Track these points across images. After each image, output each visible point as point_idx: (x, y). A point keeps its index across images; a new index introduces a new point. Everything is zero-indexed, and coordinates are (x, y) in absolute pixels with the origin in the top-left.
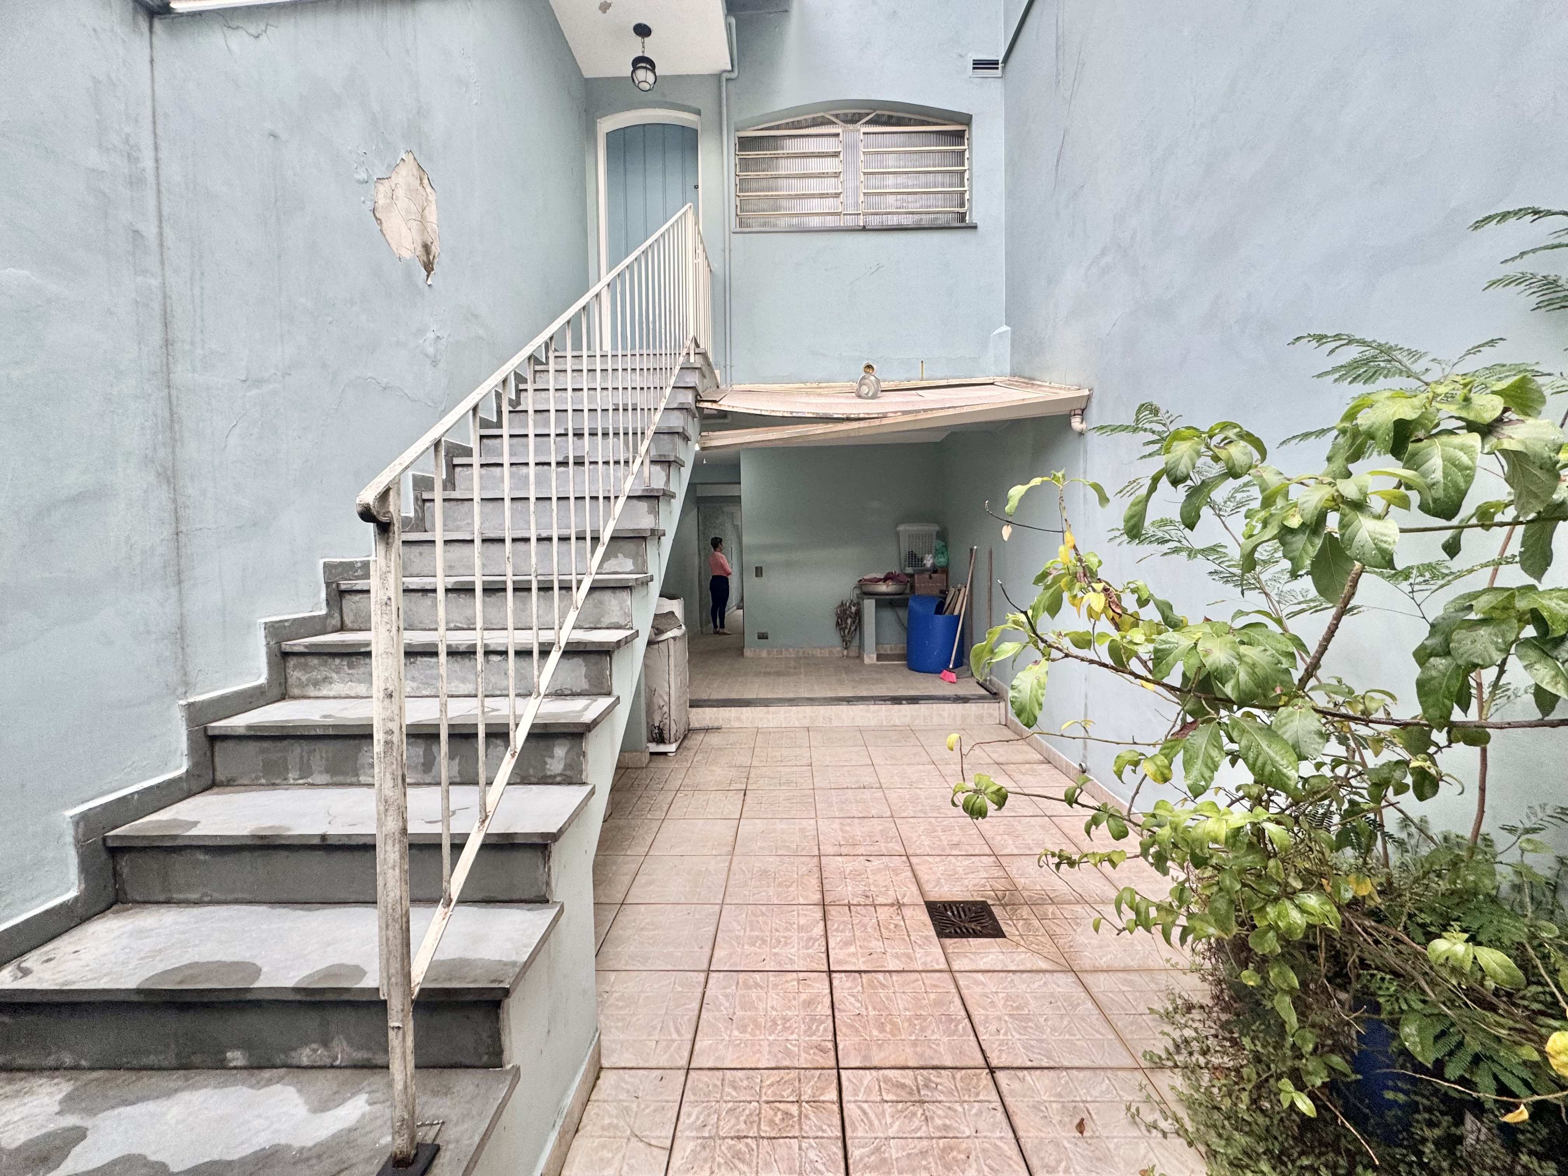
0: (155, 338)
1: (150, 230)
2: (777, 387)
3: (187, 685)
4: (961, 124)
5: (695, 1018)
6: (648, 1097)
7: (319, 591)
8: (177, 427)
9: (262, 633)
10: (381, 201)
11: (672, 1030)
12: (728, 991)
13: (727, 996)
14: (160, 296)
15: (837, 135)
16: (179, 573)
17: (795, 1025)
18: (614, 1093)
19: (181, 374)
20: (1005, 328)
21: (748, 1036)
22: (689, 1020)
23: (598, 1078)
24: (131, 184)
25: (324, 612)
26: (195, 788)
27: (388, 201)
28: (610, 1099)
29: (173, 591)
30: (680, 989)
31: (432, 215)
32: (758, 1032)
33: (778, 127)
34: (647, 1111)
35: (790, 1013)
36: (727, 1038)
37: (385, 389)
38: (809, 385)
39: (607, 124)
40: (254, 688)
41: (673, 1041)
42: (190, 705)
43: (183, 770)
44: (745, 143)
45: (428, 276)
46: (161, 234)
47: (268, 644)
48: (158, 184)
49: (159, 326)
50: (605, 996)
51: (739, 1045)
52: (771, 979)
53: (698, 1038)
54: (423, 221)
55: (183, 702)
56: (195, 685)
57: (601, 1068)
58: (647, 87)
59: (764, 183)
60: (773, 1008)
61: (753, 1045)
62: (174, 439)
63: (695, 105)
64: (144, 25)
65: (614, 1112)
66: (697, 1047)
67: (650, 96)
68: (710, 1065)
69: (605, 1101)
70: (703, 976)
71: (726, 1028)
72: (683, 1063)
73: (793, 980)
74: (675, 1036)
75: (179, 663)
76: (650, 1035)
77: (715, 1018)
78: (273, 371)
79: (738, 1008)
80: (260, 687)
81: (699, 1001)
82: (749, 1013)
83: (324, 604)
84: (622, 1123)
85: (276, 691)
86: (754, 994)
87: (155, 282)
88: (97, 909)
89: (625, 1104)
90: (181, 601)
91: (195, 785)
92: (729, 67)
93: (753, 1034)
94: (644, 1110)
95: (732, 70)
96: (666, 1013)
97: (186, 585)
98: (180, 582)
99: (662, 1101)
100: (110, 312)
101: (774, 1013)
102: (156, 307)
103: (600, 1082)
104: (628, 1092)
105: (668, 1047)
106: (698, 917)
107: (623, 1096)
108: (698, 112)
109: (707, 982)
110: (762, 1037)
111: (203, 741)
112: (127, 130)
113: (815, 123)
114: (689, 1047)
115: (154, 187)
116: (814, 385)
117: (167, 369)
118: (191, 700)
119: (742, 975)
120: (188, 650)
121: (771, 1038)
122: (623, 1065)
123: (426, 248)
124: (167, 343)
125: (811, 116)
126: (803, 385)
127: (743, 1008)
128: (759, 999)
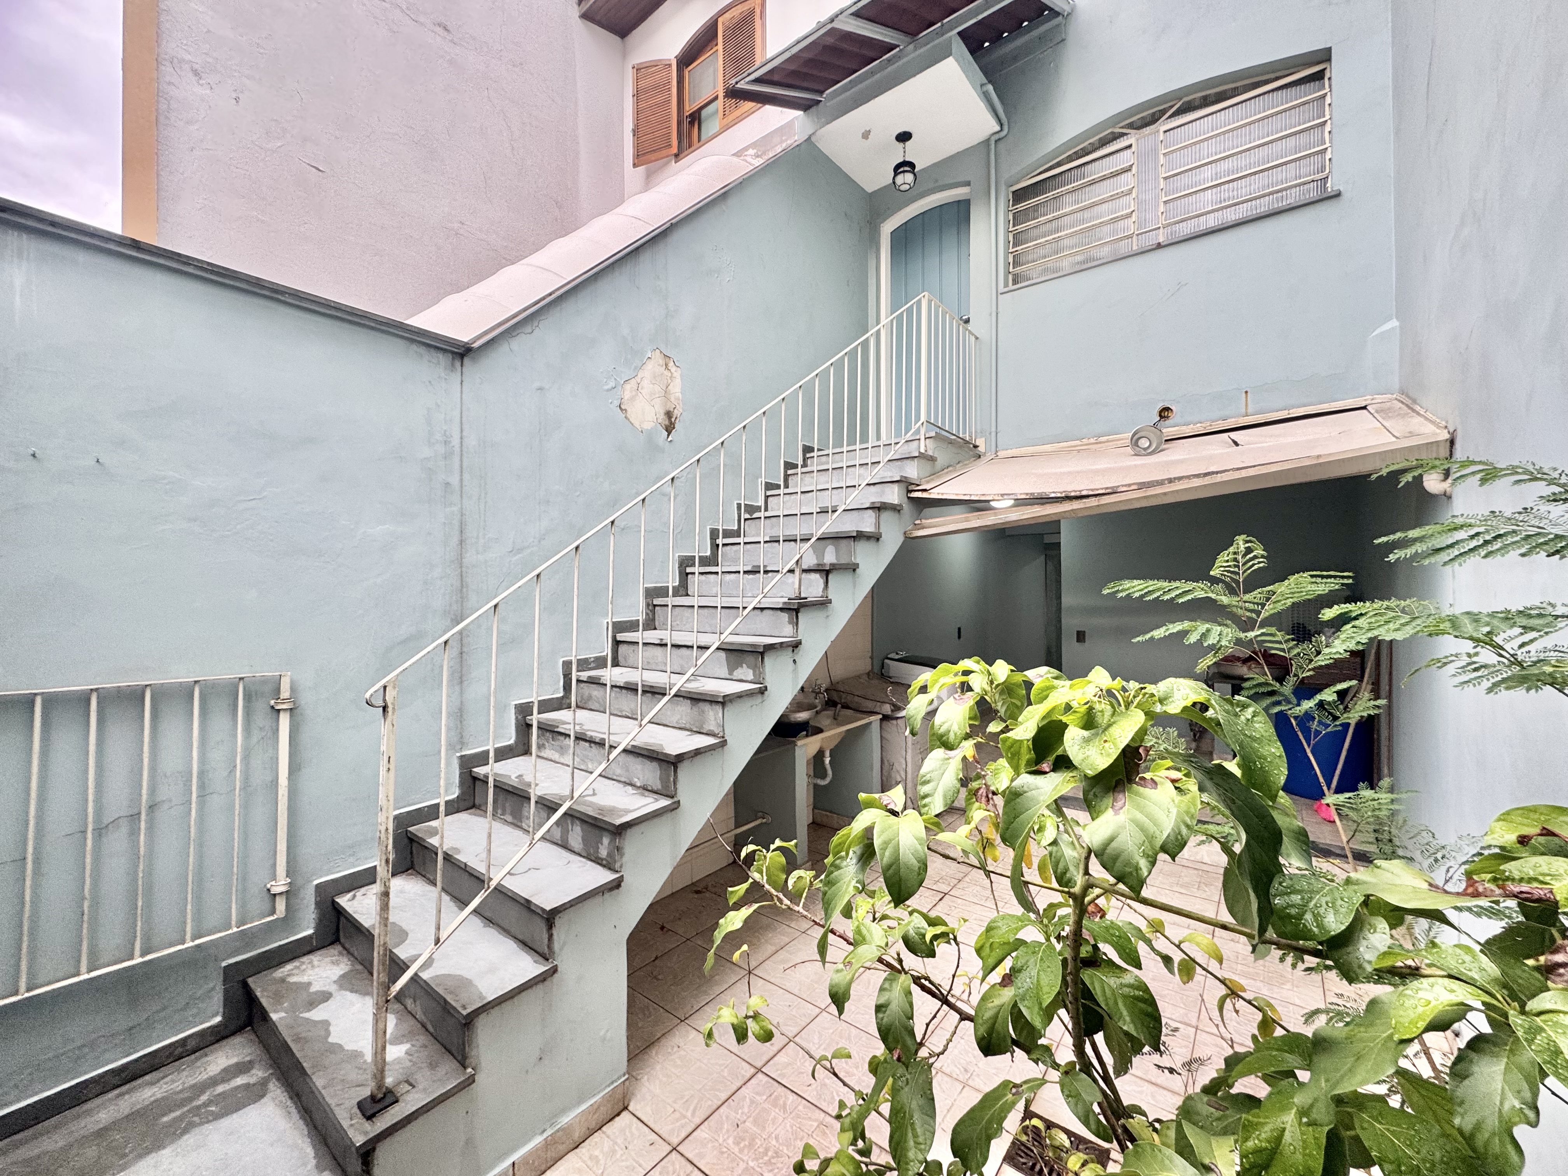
0: (455, 540)
1: (455, 480)
2: (1048, 448)
3: (462, 744)
4: (1318, 63)
5: (715, 1107)
6: (633, 1153)
7: (559, 681)
8: (465, 590)
9: (513, 711)
10: (627, 395)
11: (692, 1108)
12: (758, 1098)
13: (752, 1102)
14: (459, 516)
15: (1130, 146)
16: (461, 678)
17: (780, 1165)
18: (617, 1134)
19: (470, 557)
20: (1394, 323)
21: (736, 1150)
22: (710, 1106)
23: (618, 1114)
24: (445, 458)
25: (561, 694)
26: (461, 807)
27: (634, 393)
28: (612, 1137)
29: (457, 688)
30: (726, 1075)
31: (676, 388)
32: (746, 1151)
33: (1059, 164)
34: (624, 1164)
35: (785, 1151)
36: (721, 1141)
37: (623, 529)
38: (1085, 441)
39: (888, 227)
40: (505, 747)
41: (685, 1117)
42: (462, 756)
43: (455, 796)
44: (1019, 196)
45: (668, 435)
46: (461, 480)
47: (517, 718)
48: (462, 451)
49: (457, 533)
50: (676, 1049)
51: (722, 1153)
52: (800, 1108)
53: (702, 1127)
54: (666, 392)
55: (458, 754)
56: (467, 744)
57: (626, 1108)
58: (908, 187)
59: (1044, 228)
60: (777, 1138)
61: (733, 1161)
62: (462, 598)
63: (961, 179)
64: (458, 364)
65: (606, 1149)
66: (695, 1134)
67: (914, 192)
68: (690, 1156)
69: (608, 1137)
70: (753, 1071)
71: (728, 1131)
72: (675, 1141)
73: (816, 1120)
74: (689, 1114)
75: (458, 731)
76: (675, 1102)
77: (727, 1117)
78: (532, 540)
79: (751, 1119)
80: (510, 746)
81: (729, 1093)
82: (755, 1129)
83: (562, 689)
84: (602, 1162)
85: (521, 748)
86: (775, 1112)
87: (455, 509)
88: (400, 870)
89: (617, 1148)
90: (462, 693)
91: (463, 805)
92: (998, 128)
93: (741, 1151)
94: (623, 1161)
95: (1002, 130)
96: (699, 1090)
97: (465, 683)
98: (461, 682)
99: (637, 1162)
100: (430, 534)
101: (774, 1142)
102: (456, 523)
103: (617, 1119)
104: (625, 1139)
105: (677, 1120)
106: (794, 1013)
107: (620, 1141)
108: (968, 184)
109: (750, 1079)
110: (745, 1158)
111: (470, 780)
112: (445, 428)
113: (1104, 143)
114: (690, 1130)
115: (459, 454)
116: (1092, 440)
117: (461, 557)
118: (463, 753)
119: (781, 1089)
120: (465, 723)
121: (751, 1164)
122: (639, 1115)
123: (669, 414)
124: (461, 542)
125: (1097, 137)
126: (1078, 442)
127: (755, 1122)
128: (774, 1120)
